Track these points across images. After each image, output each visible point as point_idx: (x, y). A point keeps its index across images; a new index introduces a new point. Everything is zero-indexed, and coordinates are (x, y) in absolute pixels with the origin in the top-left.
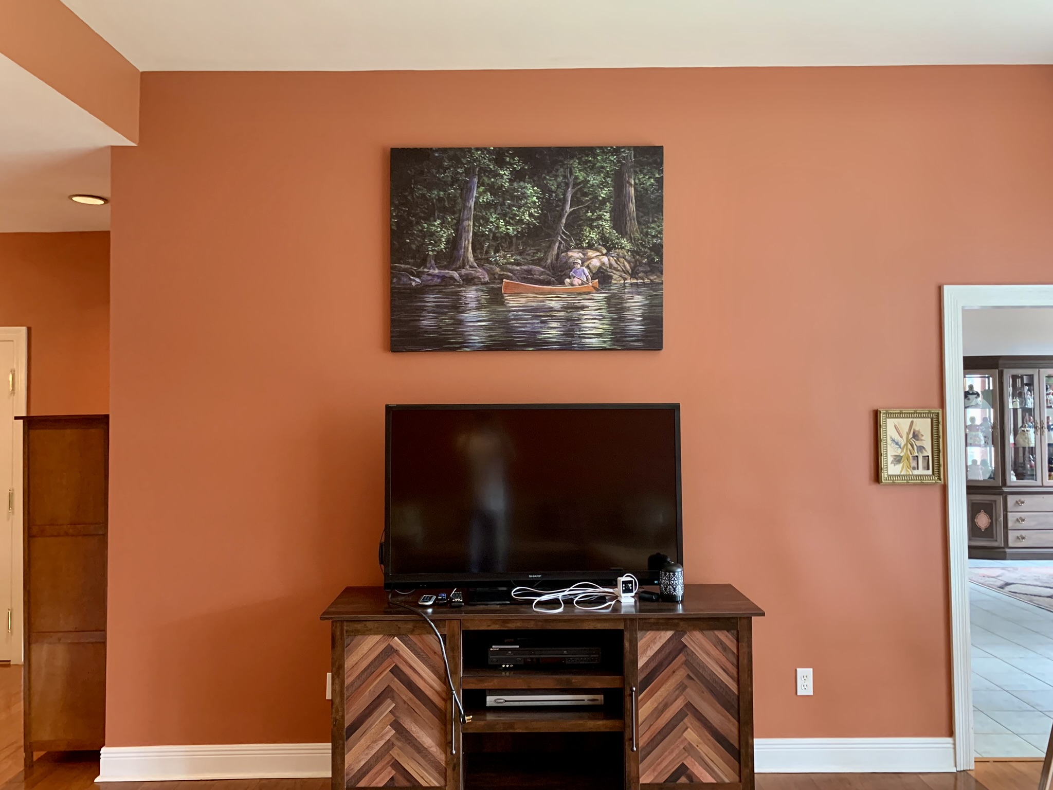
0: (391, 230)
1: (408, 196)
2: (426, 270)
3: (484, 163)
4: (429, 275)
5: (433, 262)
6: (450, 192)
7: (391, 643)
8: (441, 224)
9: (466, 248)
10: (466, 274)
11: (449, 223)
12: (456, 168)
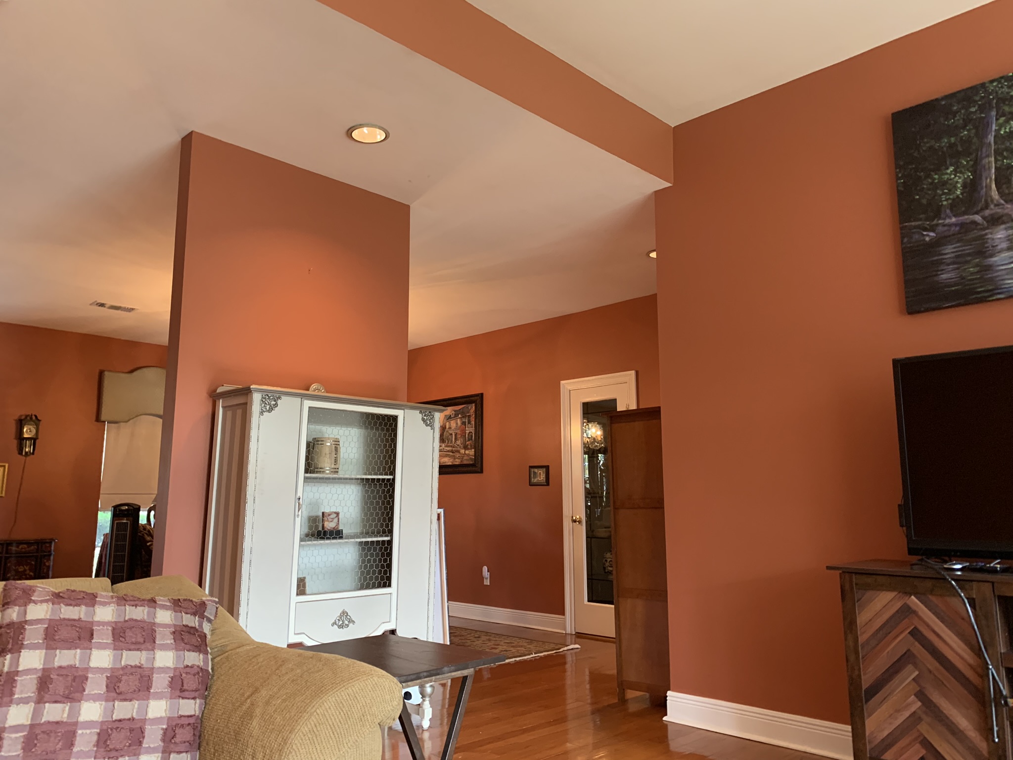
0: (898, 191)
1: (914, 152)
2: (940, 221)
3: (1002, 92)
4: (944, 225)
5: (948, 211)
6: (962, 134)
7: (908, 602)
8: (955, 170)
9: (989, 187)
10: (992, 215)
11: (964, 166)
12: (967, 108)
